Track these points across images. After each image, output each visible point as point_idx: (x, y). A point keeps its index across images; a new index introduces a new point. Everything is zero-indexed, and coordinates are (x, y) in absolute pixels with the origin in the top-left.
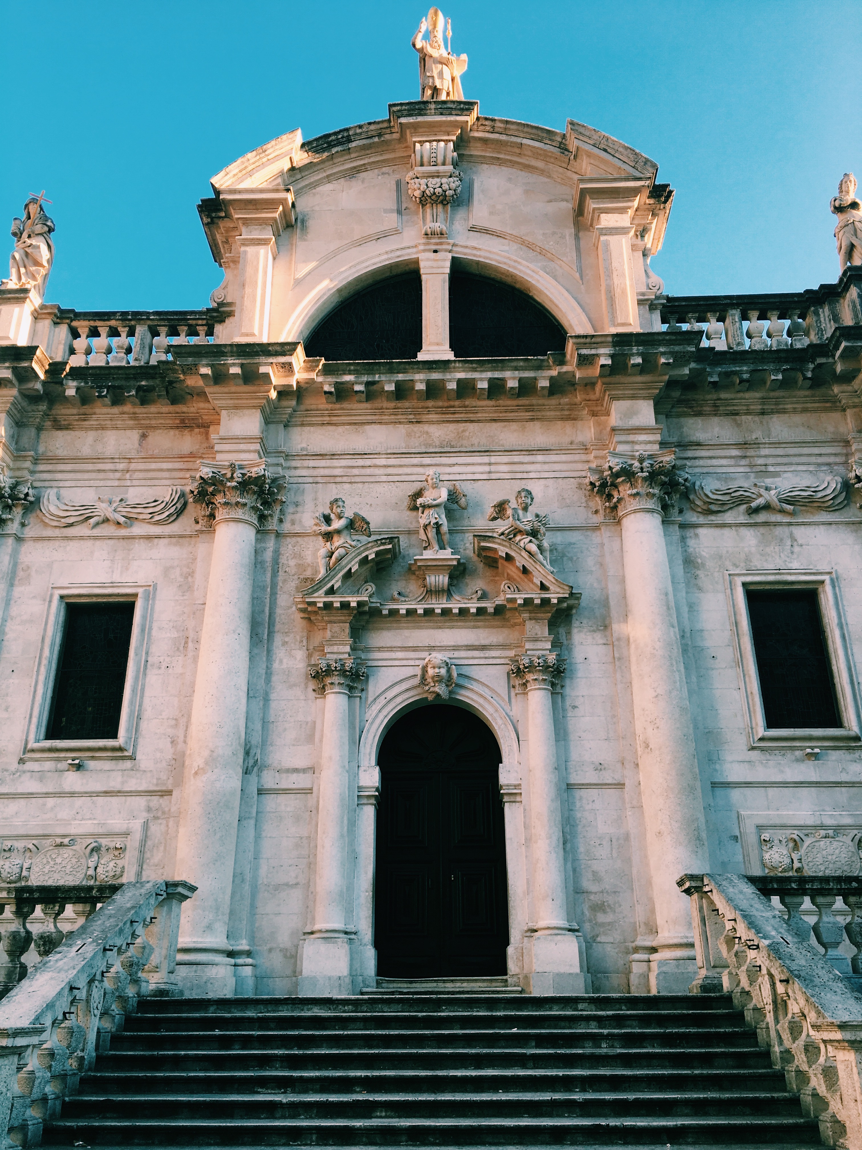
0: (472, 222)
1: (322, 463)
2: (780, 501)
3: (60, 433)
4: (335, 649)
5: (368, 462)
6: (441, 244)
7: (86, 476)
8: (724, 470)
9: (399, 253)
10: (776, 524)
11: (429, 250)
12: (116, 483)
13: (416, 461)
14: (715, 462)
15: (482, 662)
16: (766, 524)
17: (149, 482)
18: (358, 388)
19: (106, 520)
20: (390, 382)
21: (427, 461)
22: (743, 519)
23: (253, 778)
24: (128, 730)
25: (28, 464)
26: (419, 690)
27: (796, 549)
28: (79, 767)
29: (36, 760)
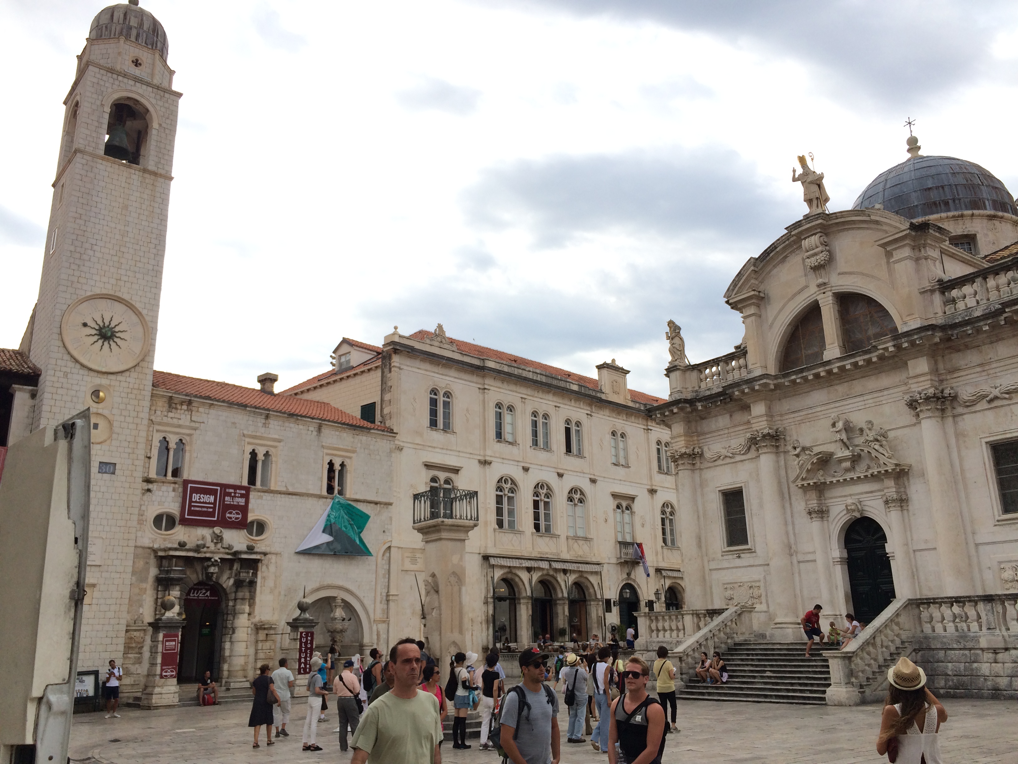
0: (839, 271)
1: (796, 415)
2: (1002, 393)
3: (704, 421)
4: (811, 502)
5: (814, 411)
6: (825, 288)
7: (716, 438)
8: (974, 380)
9: (809, 299)
10: (1002, 406)
11: (821, 293)
12: (726, 439)
13: (833, 406)
14: (969, 377)
15: (873, 498)
16: (996, 407)
17: (737, 436)
18: (798, 381)
19: (726, 457)
20: (810, 375)
21: (837, 405)
22: (986, 406)
23: (794, 557)
24: (751, 542)
25: (695, 438)
26: (848, 515)
27: (1014, 418)
28: (739, 557)
29: (727, 555)
